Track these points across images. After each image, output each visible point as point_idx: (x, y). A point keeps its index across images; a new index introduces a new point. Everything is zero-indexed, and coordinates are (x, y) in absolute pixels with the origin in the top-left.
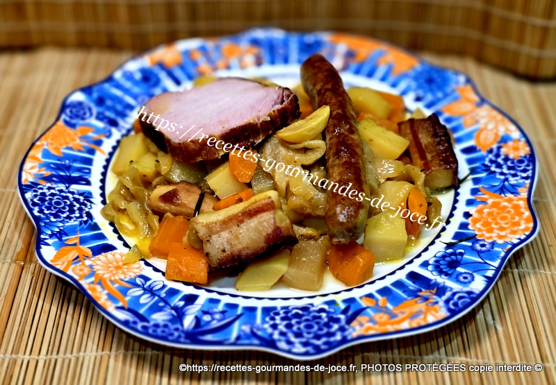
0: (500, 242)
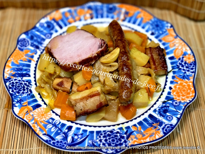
0: (183, 101)
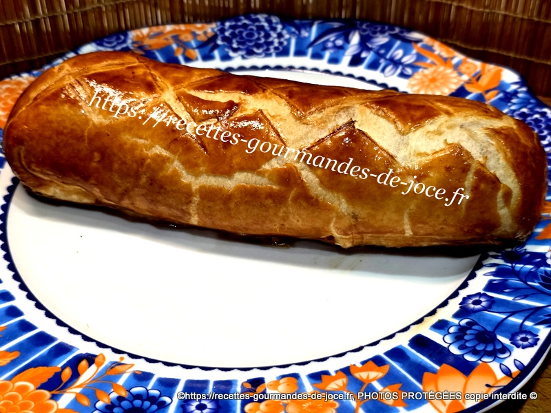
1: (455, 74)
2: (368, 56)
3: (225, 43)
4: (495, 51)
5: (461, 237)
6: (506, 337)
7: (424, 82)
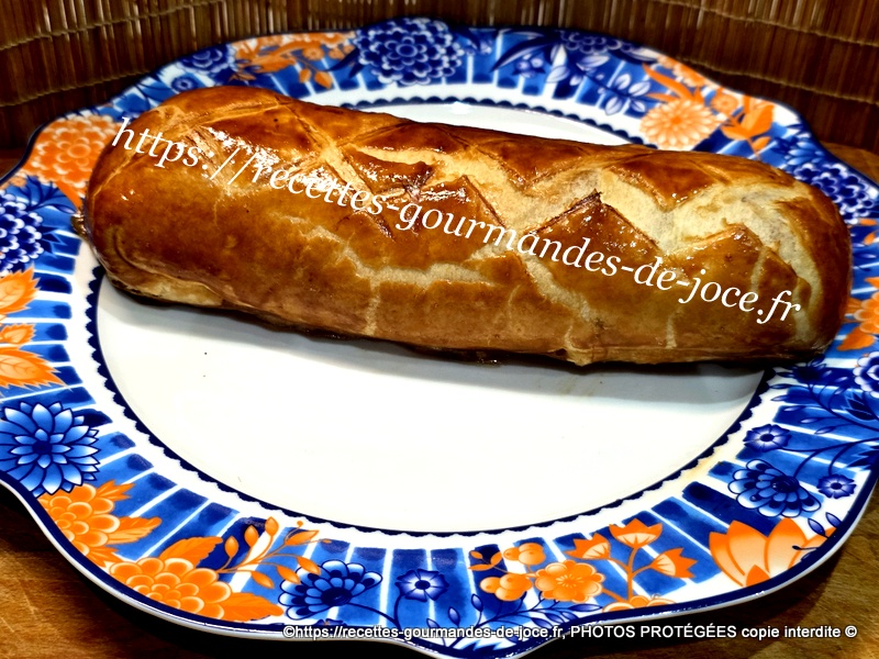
1: (707, 113)
2: (581, 84)
3: (372, 63)
4: (759, 76)
5: (741, 350)
6: (812, 483)
7: (663, 123)
